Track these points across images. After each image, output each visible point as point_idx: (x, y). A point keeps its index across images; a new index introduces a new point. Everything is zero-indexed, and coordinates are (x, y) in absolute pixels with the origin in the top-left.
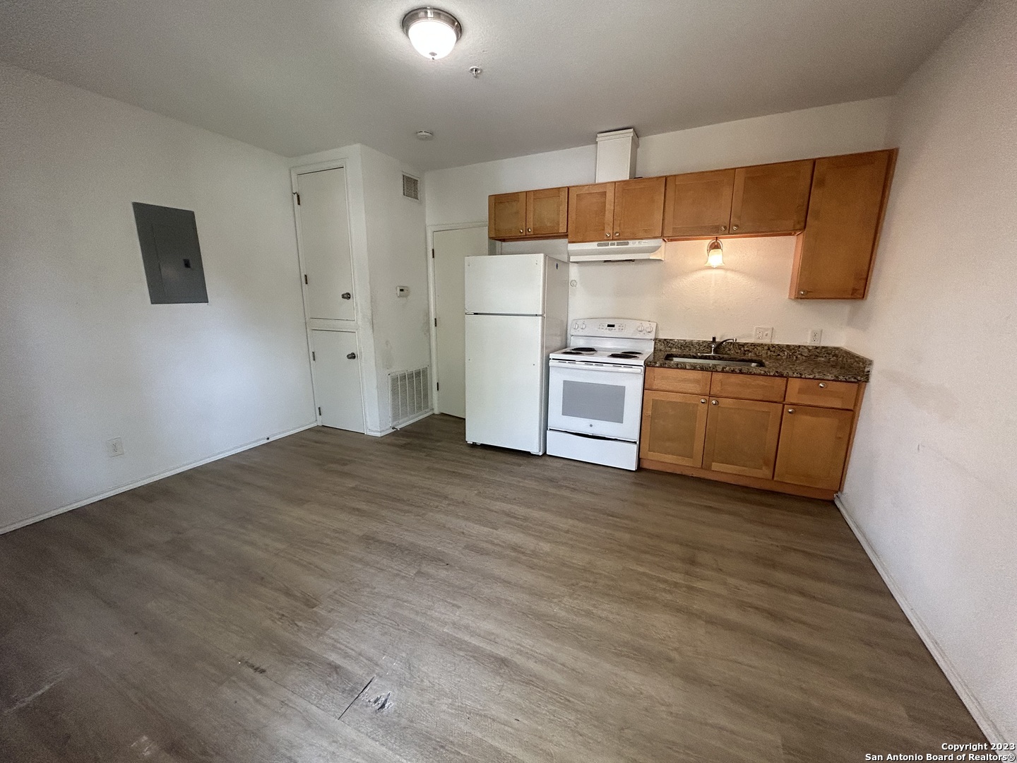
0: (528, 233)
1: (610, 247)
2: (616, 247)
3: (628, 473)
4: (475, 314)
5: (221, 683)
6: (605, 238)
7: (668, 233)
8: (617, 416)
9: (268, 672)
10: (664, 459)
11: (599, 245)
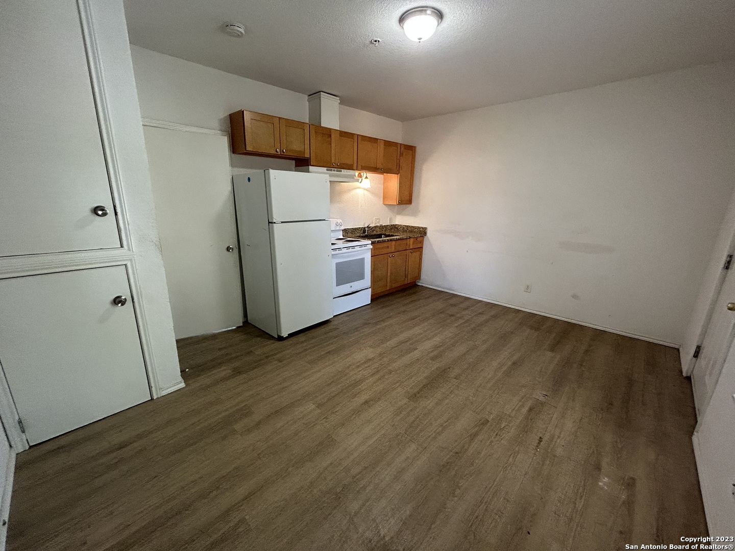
0: (282, 153)
1: (333, 172)
2: (335, 172)
3: (368, 306)
4: (282, 222)
5: (555, 456)
6: (332, 166)
7: (360, 167)
8: (361, 277)
9: (541, 435)
10: (380, 290)
11: (327, 170)
